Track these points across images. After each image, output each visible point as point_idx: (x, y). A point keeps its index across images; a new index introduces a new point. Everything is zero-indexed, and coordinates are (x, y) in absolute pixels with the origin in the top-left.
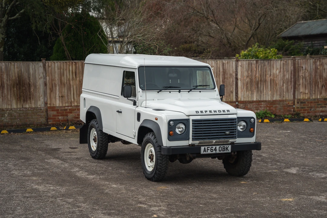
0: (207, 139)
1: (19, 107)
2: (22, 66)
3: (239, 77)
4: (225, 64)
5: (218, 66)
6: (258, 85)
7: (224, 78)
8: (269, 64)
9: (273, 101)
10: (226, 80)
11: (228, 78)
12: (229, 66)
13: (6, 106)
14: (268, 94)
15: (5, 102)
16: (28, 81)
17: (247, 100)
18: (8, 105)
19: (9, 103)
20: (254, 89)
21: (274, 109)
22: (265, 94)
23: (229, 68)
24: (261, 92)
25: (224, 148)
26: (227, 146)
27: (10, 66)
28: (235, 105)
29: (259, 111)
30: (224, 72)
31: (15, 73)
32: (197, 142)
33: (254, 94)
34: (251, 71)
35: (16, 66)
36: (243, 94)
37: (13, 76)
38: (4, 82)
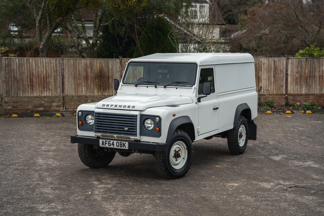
1: (99, 94)
2: (103, 62)
3: (289, 73)
4: (277, 62)
5: (270, 63)
6: (307, 80)
7: (275, 74)
8: (319, 62)
9: (321, 94)
10: (277, 75)
11: (278, 74)
12: (280, 63)
13: (89, 94)
14: (316, 88)
15: (89, 90)
16: (107, 74)
17: (296, 93)
18: (91, 93)
19: (92, 91)
20: (303, 83)
21: (322, 102)
22: (313, 88)
23: (280, 65)
24: (310, 86)
27: (93, 62)
28: (285, 97)
29: (307, 103)
30: (276, 69)
31: (97, 68)
33: (303, 89)
34: (301, 67)
35: (98, 62)
36: (292, 88)
37: (96, 70)
38: (88, 75)
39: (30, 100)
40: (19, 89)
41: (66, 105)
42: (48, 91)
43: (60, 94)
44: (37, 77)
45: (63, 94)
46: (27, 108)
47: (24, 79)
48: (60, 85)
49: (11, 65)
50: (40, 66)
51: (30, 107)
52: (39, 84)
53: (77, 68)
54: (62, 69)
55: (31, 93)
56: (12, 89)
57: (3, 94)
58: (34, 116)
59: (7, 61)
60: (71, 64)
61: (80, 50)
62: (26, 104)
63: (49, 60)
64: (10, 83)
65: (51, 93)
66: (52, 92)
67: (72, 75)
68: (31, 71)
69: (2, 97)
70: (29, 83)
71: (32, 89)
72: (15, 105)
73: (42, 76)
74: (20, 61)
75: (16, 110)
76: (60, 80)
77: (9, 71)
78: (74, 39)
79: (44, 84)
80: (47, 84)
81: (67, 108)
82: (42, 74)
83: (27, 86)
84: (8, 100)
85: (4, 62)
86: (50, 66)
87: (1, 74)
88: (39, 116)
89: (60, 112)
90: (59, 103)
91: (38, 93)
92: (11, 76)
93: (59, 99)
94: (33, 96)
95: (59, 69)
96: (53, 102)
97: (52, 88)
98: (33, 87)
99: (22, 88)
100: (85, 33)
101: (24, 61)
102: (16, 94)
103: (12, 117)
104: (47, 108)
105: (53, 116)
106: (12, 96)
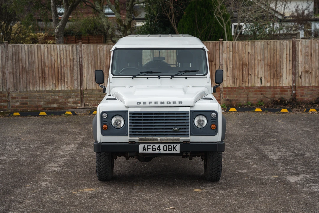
0: (149, 136)
25: (170, 147)
26: (175, 145)
32: (136, 139)
39: (41, 95)
40: (28, 82)
41: (85, 101)
42: (63, 84)
43: (78, 87)
44: (50, 68)
45: (81, 88)
46: (38, 104)
47: (34, 70)
48: (77, 77)
49: (19, 53)
50: (53, 55)
51: (42, 104)
52: (52, 76)
53: (99, 55)
54: (80, 58)
55: (43, 87)
56: (20, 82)
57: (10, 88)
59: (14, 49)
60: (91, 51)
61: (110, 34)
62: (37, 100)
63: (64, 46)
65: (66, 86)
66: (68, 86)
67: (91, 64)
68: (43, 61)
69: (9, 92)
70: (40, 75)
71: (44, 82)
73: (56, 66)
74: (30, 48)
75: (25, 107)
76: (77, 71)
77: (16, 61)
78: (103, 21)
79: (59, 76)
80: (62, 76)
81: (86, 104)
82: (55, 63)
83: (38, 78)
84: (16, 95)
85: (10, 49)
86: (65, 54)
87: (7, 64)
88: (46, 114)
89: (77, 109)
90: (76, 98)
91: (51, 87)
92: (19, 66)
93: (76, 93)
94: (45, 91)
95: (77, 57)
96: (69, 97)
97: (68, 81)
98: (45, 79)
99: (33, 81)
100: (118, 14)
101: (34, 48)
102: (25, 87)
103: (13, 116)
104: (63, 104)
105: (62, 115)
106: (21, 90)
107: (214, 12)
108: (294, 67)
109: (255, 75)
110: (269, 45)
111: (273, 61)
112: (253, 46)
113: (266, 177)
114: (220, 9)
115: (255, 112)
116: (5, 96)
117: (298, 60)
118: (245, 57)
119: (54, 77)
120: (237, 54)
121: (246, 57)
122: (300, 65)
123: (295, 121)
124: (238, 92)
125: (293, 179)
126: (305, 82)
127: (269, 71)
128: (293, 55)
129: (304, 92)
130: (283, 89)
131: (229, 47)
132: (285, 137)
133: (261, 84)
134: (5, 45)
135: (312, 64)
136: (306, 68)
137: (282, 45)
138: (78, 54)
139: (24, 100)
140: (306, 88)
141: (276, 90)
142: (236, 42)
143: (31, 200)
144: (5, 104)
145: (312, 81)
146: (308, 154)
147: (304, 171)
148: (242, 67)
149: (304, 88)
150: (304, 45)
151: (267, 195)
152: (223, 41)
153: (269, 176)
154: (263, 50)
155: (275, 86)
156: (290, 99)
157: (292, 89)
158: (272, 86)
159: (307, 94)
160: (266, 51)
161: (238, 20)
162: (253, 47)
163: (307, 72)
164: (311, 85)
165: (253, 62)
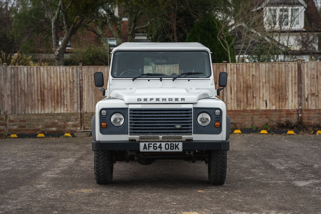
0: (150, 134)
25: (172, 145)
26: (177, 143)
32: (136, 137)
39: (40, 118)
40: (27, 105)
41: (85, 124)
42: (63, 107)
43: (78, 110)
44: (49, 90)
45: (81, 111)
46: (37, 128)
47: (33, 93)
48: (77, 100)
49: (18, 75)
50: (53, 77)
51: (40, 127)
52: (51, 99)
54: (80, 80)
55: (42, 109)
56: (18, 105)
57: (8, 111)
58: (38, 136)
59: (13, 71)
60: (92, 73)
62: (35, 123)
63: (64, 68)
64: (16, 97)
65: (66, 109)
66: (68, 109)
67: (92, 87)
68: (42, 83)
69: (7, 114)
70: (39, 98)
71: (43, 104)
72: (23, 124)
73: (55, 88)
74: (29, 70)
75: (23, 130)
76: (77, 93)
77: (15, 83)
79: (58, 99)
80: (61, 98)
81: (86, 128)
82: (55, 86)
83: (37, 100)
84: (14, 118)
85: (9, 72)
86: (65, 77)
87: (6, 86)
88: (44, 136)
89: (77, 132)
90: (76, 121)
91: (50, 110)
92: (18, 88)
93: (76, 116)
94: (43, 114)
95: (77, 79)
96: (68, 120)
97: (68, 103)
98: (44, 102)
99: (31, 103)
100: (119, 39)
101: (33, 70)
102: (24, 110)
103: (10, 138)
104: (61, 128)
105: (61, 137)
106: (19, 113)
107: (217, 35)
108: (300, 89)
109: (260, 98)
110: (274, 67)
111: (278, 84)
112: (257, 67)
113: (273, 182)
114: (224, 31)
115: (261, 134)
116: (2, 119)
117: (303, 83)
118: (249, 79)
119: (53, 100)
120: (241, 76)
121: (251, 79)
122: (306, 87)
123: (302, 141)
124: (242, 115)
125: (301, 184)
126: (311, 105)
127: (274, 93)
128: (299, 78)
129: (311, 115)
130: (289, 112)
131: (233, 69)
132: (292, 153)
133: (266, 107)
134: (4, 67)
135: (319, 87)
136: (312, 90)
137: (287, 67)
138: (78, 76)
139: (23, 123)
140: (313, 111)
141: (282, 113)
142: (240, 64)
143: (25, 197)
144: (2, 127)
145: (318, 104)
146: (317, 165)
147: (312, 178)
148: (247, 90)
149: (310, 111)
150: (310, 67)
151: (275, 195)
152: (227, 64)
153: (276, 181)
154: (268, 72)
155: (280, 109)
156: (297, 122)
157: (298, 112)
158: (278, 109)
159: (314, 117)
160: (271, 74)
161: (242, 42)
162: (258, 70)
163: (313, 94)
164: (318, 108)
165: (257, 84)
